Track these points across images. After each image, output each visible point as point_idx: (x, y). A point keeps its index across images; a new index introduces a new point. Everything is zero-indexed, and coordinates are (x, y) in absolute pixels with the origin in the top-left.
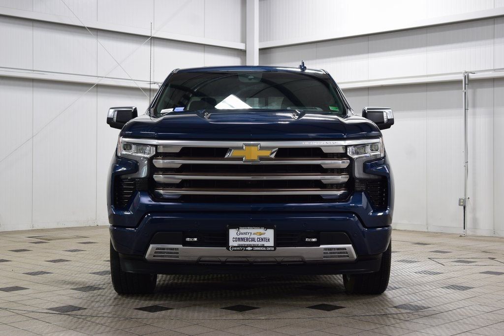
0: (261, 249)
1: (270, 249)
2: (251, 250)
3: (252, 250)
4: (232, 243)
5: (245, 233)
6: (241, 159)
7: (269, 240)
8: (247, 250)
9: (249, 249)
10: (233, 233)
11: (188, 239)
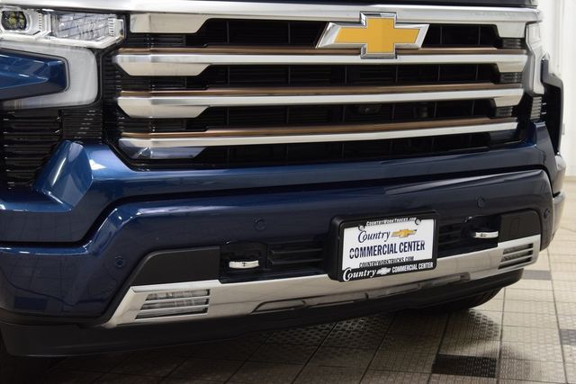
0: (409, 268)
1: (424, 266)
2: (388, 274)
3: (391, 273)
4: (348, 263)
5: (376, 236)
6: (356, 51)
7: (422, 245)
8: (380, 275)
9: (384, 271)
10: (351, 237)
11: (235, 265)
